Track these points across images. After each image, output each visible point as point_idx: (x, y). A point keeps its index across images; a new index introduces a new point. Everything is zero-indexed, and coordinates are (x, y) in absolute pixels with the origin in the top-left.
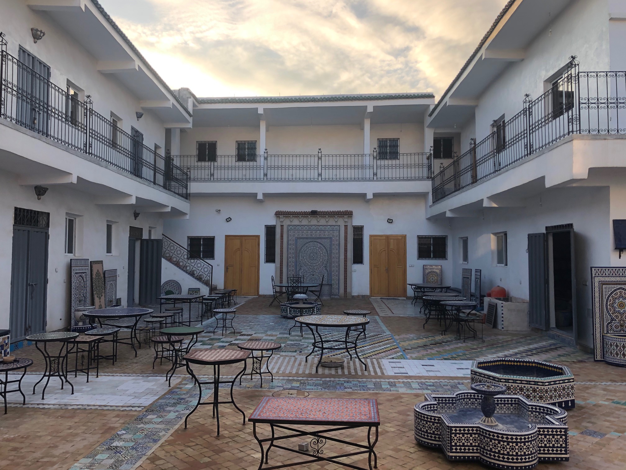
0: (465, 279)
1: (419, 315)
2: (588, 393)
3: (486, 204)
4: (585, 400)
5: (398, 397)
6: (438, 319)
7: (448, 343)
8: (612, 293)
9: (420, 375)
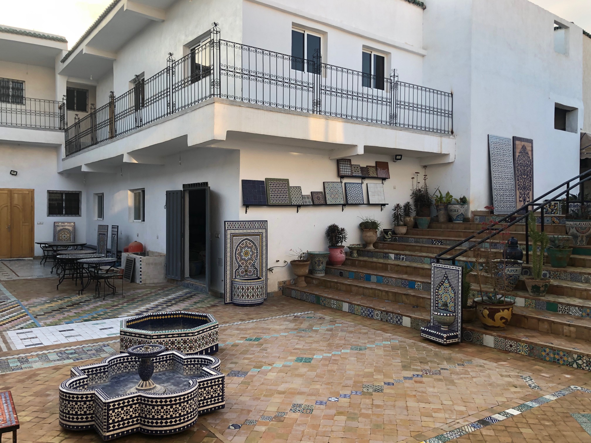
0: (101, 235)
1: (50, 276)
2: (225, 335)
3: (126, 159)
4: (225, 341)
5: (33, 375)
6: (73, 278)
7: (87, 303)
8: (240, 243)
9: (59, 343)
